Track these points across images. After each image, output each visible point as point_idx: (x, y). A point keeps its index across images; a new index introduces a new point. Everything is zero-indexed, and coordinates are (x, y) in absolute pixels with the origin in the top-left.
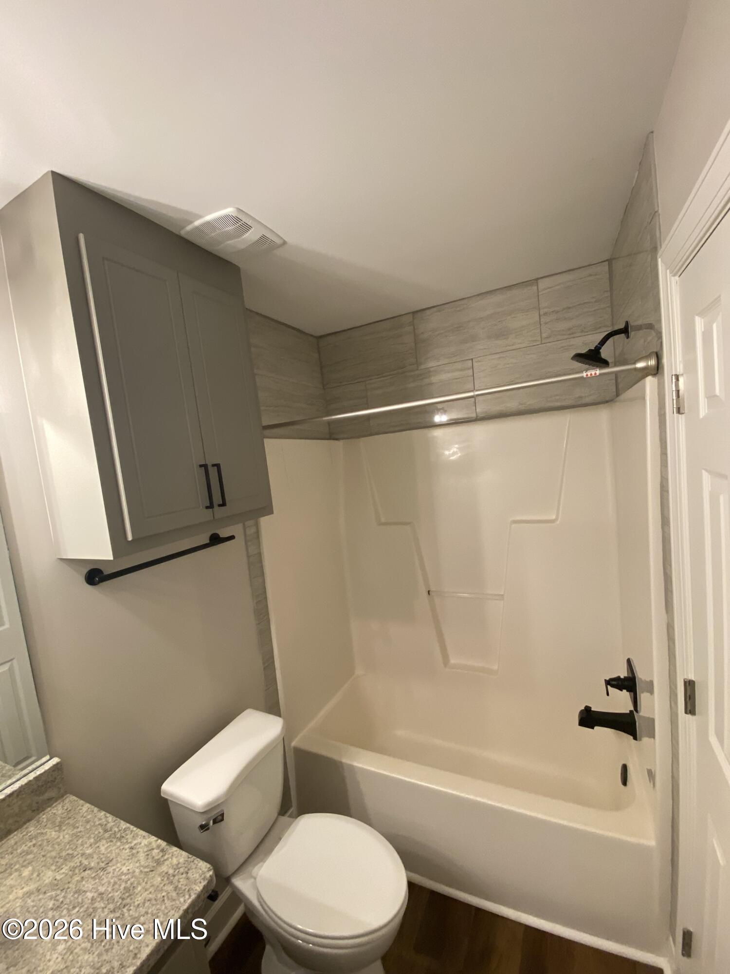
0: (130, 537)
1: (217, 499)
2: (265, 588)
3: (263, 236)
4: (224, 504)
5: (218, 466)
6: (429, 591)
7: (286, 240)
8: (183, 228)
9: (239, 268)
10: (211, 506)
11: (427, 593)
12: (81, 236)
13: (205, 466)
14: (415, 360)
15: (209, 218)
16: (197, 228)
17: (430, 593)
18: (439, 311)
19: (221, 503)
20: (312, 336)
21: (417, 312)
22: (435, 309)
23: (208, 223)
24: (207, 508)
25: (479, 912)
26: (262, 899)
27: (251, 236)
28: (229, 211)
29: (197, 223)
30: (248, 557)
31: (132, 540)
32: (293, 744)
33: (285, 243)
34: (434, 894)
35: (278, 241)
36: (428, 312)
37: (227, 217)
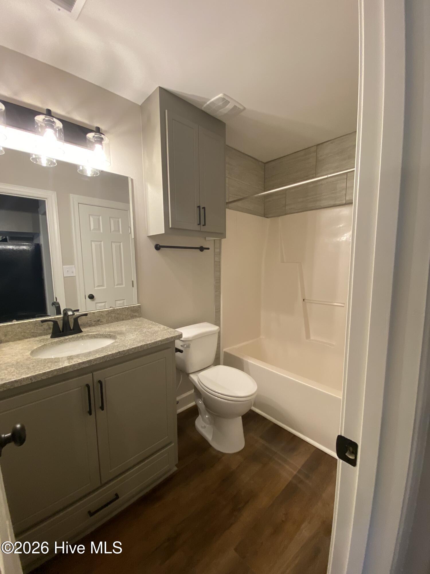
0: (170, 226)
1: (202, 222)
2: (220, 278)
3: (235, 106)
4: (204, 225)
5: (204, 208)
6: (304, 299)
7: (245, 107)
8: (203, 106)
9: (225, 123)
10: (200, 224)
11: (303, 300)
12: (166, 111)
13: (199, 207)
14: (315, 171)
15: (213, 100)
16: (208, 105)
17: (305, 300)
18: (332, 143)
19: (204, 224)
20: (262, 162)
21: (319, 144)
22: (329, 142)
23: (212, 102)
24: (198, 225)
25: (295, 436)
26: (200, 380)
27: (230, 106)
28: (221, 95)
29: (208, 103)
30: (215, 262)
31: (171, 228)
32: (225, 350)
33: (245, 109)
34: (276, 425)
35: (241, 108)
36: (325, 144)
37: (220, 98)
